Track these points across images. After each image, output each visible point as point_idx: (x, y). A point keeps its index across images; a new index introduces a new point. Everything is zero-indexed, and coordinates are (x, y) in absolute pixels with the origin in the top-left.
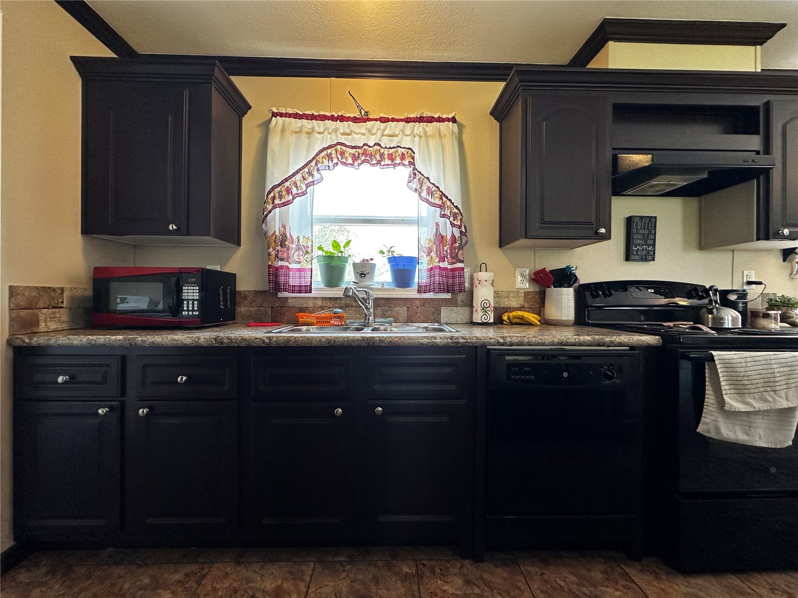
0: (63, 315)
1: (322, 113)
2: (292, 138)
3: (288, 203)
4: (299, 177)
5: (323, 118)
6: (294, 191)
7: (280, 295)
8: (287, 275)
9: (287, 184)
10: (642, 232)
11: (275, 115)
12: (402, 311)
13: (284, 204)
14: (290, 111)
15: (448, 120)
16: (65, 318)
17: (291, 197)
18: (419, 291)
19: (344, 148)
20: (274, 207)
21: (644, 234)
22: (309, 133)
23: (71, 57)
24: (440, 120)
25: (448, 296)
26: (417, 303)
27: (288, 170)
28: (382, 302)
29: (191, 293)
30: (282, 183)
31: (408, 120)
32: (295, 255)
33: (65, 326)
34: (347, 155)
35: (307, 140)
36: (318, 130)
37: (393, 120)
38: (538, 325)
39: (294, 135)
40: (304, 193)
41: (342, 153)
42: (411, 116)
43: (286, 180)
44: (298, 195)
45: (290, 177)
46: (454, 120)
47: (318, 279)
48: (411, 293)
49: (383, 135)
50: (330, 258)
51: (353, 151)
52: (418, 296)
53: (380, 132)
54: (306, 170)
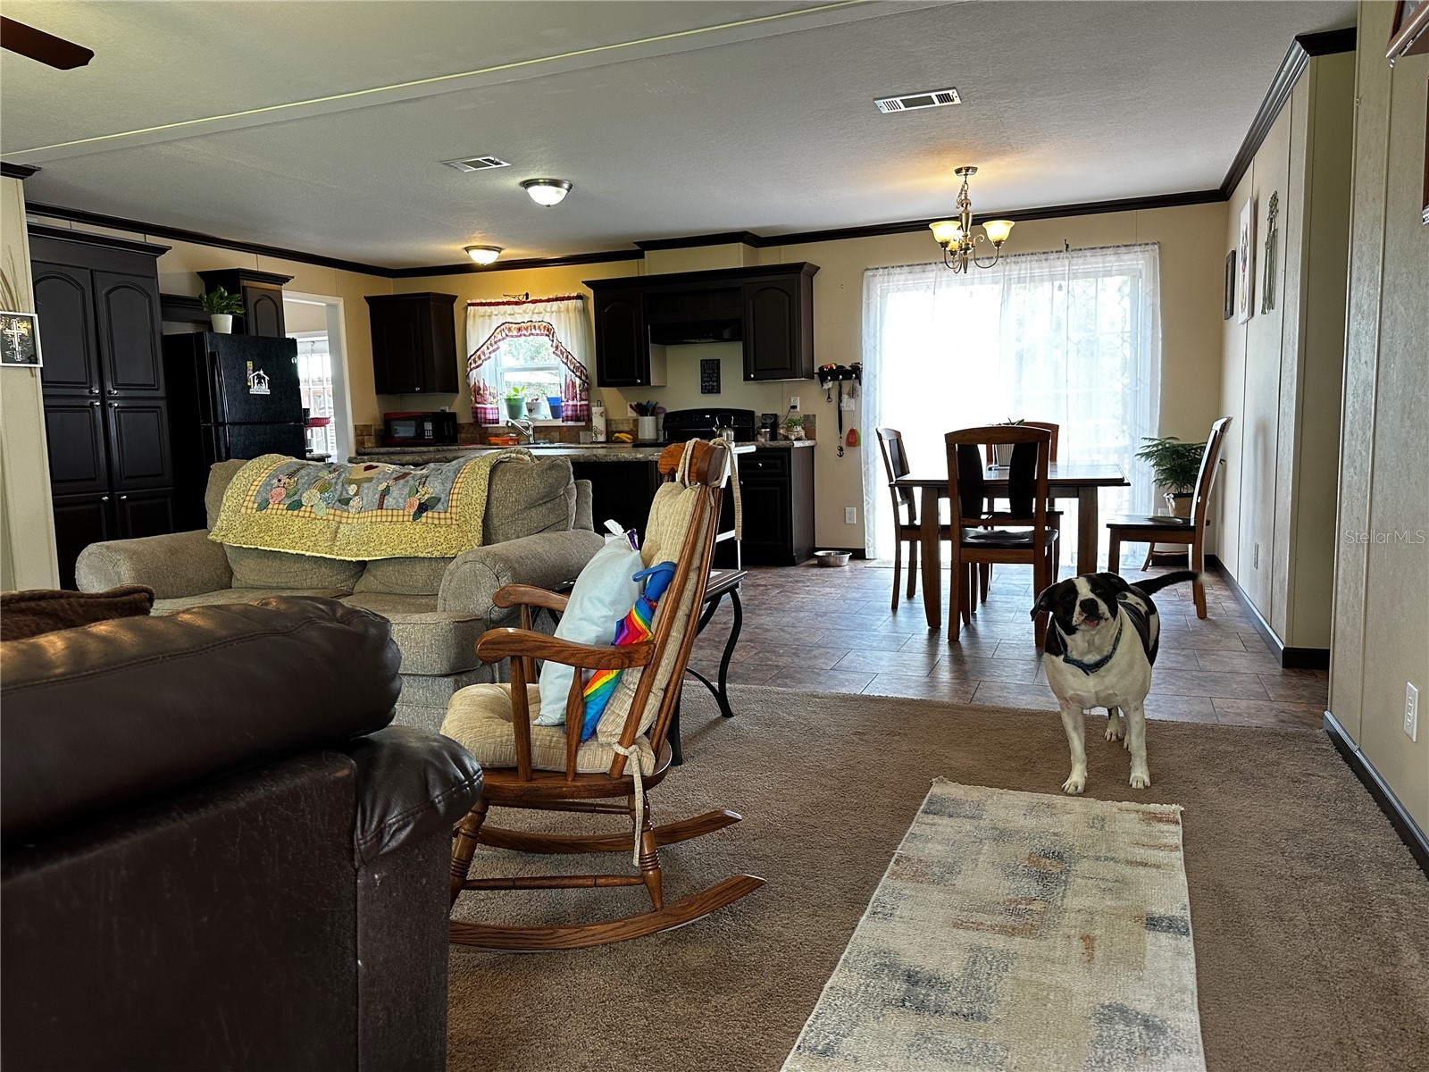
0: (372, 439)
1: (497, 300)
2: (479, 320)
3: (481, 365)
4: (485, 347)
5: (498, 304)
6: (483, 357)
7: (483, 425)
8: (485, 413)
9: (478, 353)
10: (707, 371)
11: (470, 305)
12: (556, 435)
13: (477, 367)
14: (478, 301)
15: (573, 298)
16: (373, 441)
17: (481, 362)
18: (563, 421)
19: (510, 325)
20: (471, 370)
21: (709, 374)
22: (490, 316)
23: (365, 298)
24: (569, 298)
25: (583, 424)
26: (565, 429)
27: (478, 343)
28: (543, 429)
29: (428, 426)
30: (476, 352)
31: (548, 300)
32: (490, 399)
33: (374, 445)
34: (512, 329)
35: (488, 321)
36: (495, 313)
37: (541, 301)
38: (627, 443)
39: (481, 318)
40: (489, 358)
41: (510, 329)
42: (551, 297)
43: (478, 350)
44: (485, 360)
45: (480, 348)
46: (579, 297)
47: (504, 417)
48: (559, 423)
49: (533, 313)
50: (508, 400)
51: (517, 326)
52: (564, 424)
53: (531, 313)
54: (489, 342)
